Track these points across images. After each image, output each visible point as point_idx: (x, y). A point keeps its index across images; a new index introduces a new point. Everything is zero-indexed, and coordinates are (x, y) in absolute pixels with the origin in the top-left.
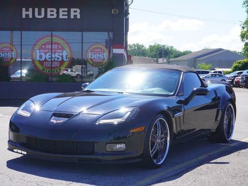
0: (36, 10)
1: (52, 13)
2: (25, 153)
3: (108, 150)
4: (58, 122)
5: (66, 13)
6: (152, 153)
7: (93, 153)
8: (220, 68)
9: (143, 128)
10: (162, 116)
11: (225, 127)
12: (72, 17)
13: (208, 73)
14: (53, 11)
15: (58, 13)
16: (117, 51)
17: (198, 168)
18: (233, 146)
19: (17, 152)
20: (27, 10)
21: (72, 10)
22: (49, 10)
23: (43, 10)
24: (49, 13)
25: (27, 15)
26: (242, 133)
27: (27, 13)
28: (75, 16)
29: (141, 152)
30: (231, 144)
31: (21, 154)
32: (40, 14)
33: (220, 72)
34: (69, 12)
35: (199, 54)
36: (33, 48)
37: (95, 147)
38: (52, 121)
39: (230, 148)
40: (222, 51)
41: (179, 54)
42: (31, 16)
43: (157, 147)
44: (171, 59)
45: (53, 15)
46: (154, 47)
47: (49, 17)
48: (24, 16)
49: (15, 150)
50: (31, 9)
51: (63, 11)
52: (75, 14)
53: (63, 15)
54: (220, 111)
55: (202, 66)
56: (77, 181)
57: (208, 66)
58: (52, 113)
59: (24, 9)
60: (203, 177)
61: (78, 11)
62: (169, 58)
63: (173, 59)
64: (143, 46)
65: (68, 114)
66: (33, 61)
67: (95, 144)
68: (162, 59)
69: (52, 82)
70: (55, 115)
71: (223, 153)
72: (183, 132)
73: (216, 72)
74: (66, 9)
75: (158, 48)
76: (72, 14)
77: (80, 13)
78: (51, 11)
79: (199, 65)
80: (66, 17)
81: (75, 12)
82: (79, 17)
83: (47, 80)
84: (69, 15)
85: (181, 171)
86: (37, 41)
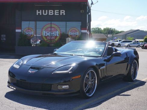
0: (43, 11)
1: (51, 12)
2: (15, 89)
3: (59, 89)
4: (32, 72)
5: (58, 12)
6: (85, 91)
7: (50, 90)
8: (138, 39)
9: (80, 76)
10: (92, 69)
11: (132, 73)
12: (61, 14)
13: (131, 41)
14: (52, 12)
15: (54, 12)
16: (83, 31)
17: (112, 99)
18: (136, 84)
19: (11, 88)
20: (39, 11)
21: (61, 11)
22: (50, 11)
23: (47, 11)
24: (50, 12)
25: (39, 14)
26: (143, 75)
27: (39, 12)
28: (63, 14)
29: (79, 89)
30: (135, 82)
31: (13, 89)
32: (45, 13)
33: (138, 41)
34: (59, 12)
35: (128, 33)
36: (42, 30)
37: (52, 87)
38: (29, 71)
39: (134, 85)
40: (139, 31)
41: (118, 32)
42: (41, 14)
43: (89, 86)
44: (114, 35)
45: (52, 13)
46: (106, 29)
47: (50, 14)
48: (37, 14)
49: (10, 87)
50: (41, 11)
51: (57, 12)
52: (63, 13)
53: (57, 13)
54: (129, 65)
55: (129, 38)
56: (39, 107)
57: (132, 38)
58: (30, 66)
59: (37, 11)
60: (113, 106)
61: (64, 11)
62: (113, 34)
63: (115, 35)
64: (100, 29)
65: (38, 68)
66: (42, 36)
67: (52, 85)
68: (109, 35)
69: (51, 46)
70: (31, 68)
71: (129, 89)
72: (106, 77)
73: (136, 41)
74: (58, 11)
75: (108, 30)
76: (61, 13)
77: (65, 13)
78: (51, 11)
79: (127, 38)
80: (58, 14)
81: (62, 12)
82: (64, 14)
83: (49, 45)
84: (59, 13)
85: (102, 100)
86: (44, 27)
